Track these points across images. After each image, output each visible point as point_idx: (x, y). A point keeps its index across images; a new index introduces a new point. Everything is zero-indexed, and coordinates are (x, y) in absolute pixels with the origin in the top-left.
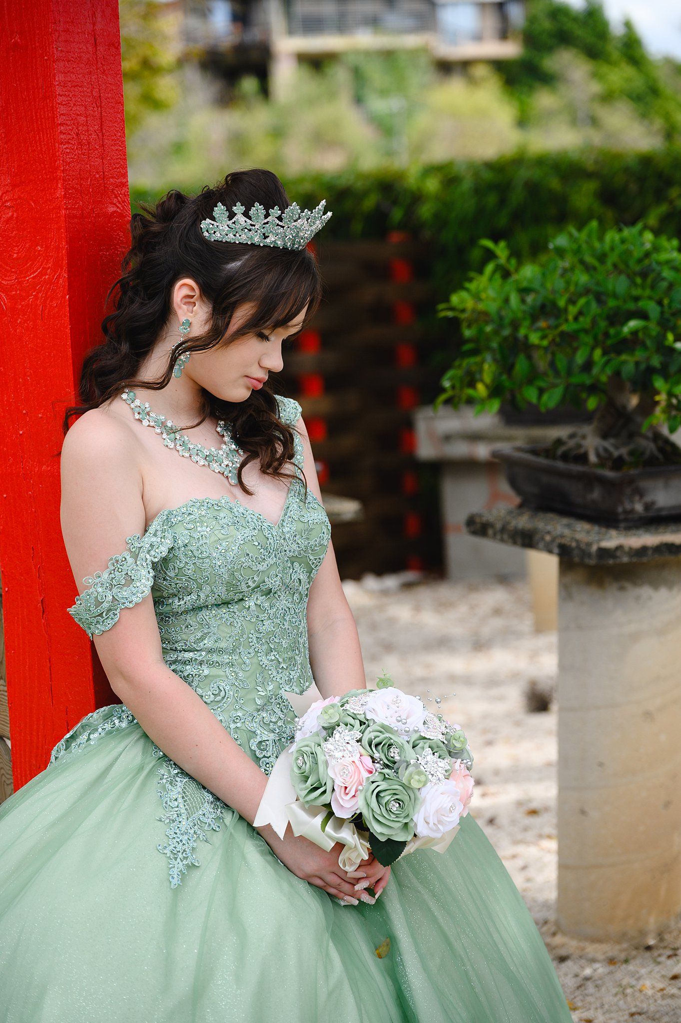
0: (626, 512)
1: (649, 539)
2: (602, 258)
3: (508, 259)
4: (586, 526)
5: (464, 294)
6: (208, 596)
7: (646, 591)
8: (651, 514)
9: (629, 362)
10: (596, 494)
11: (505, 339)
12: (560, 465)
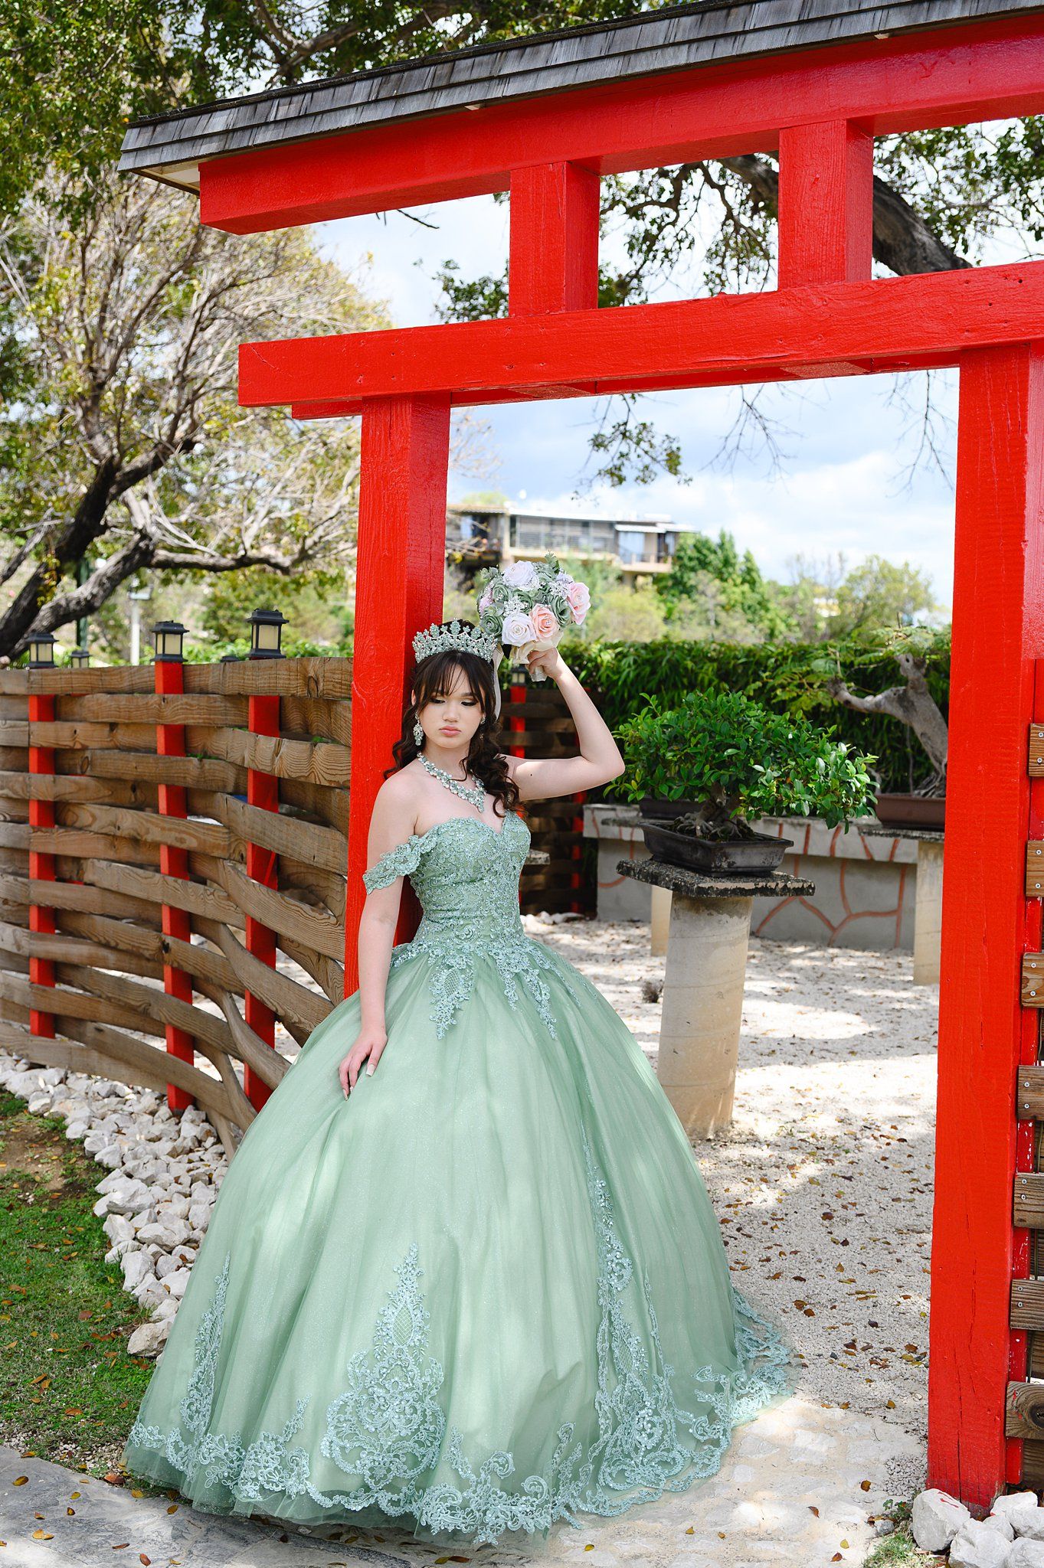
0: (716, 867)
1: (730, 885)
2: (715, 710)
3: (656, 707)
4: (692, 874)
5: (627, 725)
7: (725, 917)
8: (732, 870)
9: (725, 775)
10: (699, 855)
11: (651, 754)
12: (678, 835)
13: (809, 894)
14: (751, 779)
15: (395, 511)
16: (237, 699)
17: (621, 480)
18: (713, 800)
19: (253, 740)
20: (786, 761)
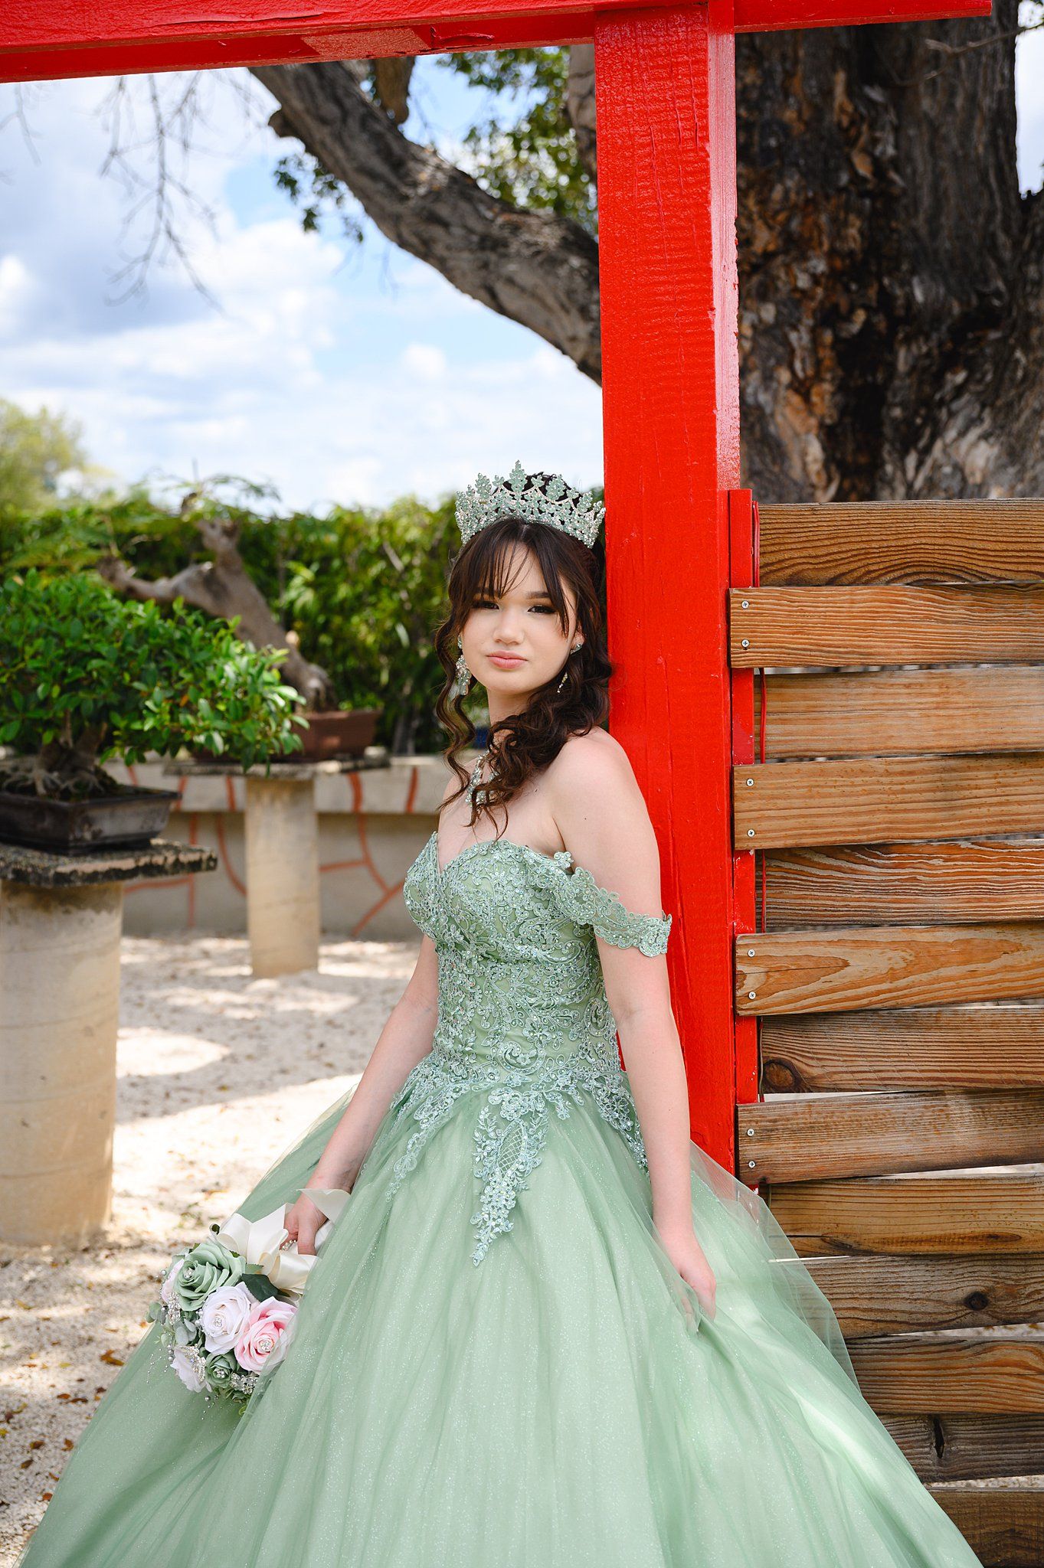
0: (77, 840)
1: (100, 865)
7: (89, 914)
8: (98, 842)
10: (48, 823)
12: (8, 796)
13: (210, 868)
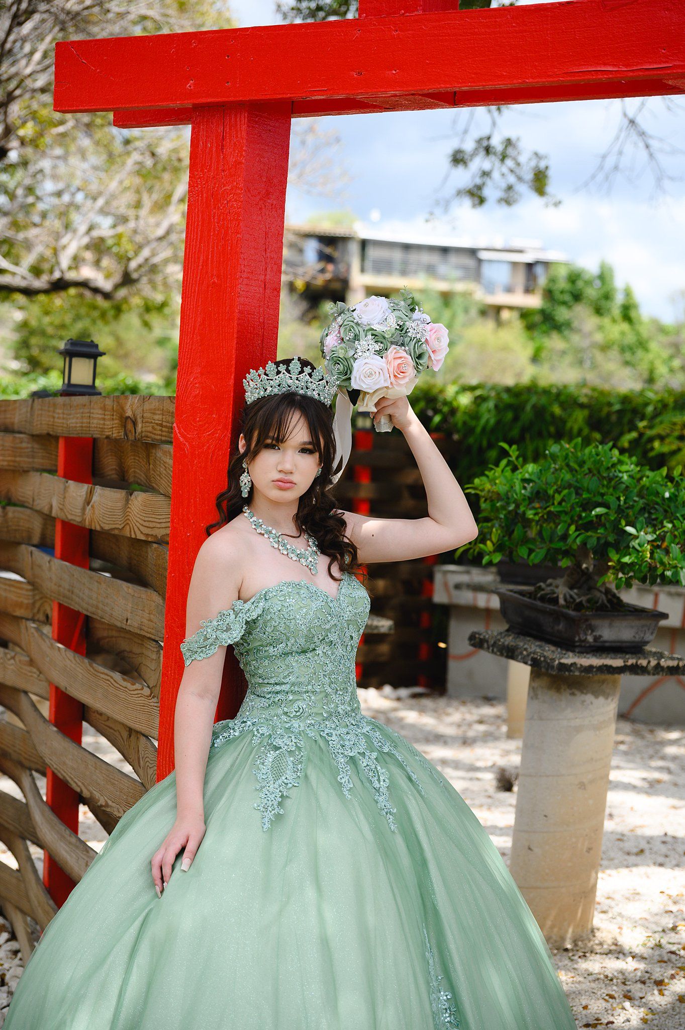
0: (580, 641)
1: (595, 661)
2: (582, 464)
3: (517, 458)
4: (553, 648)
5: (484, 478)
6: (293, 645)
7: (589, 698)
8: (598, 644)
9: (593, 538)
10: (561, 627)
11: (510, 512)
12: (539, 603)
14: (622, 542)
15: (226, 233)
16: (46, 439)
17: (482, 201)
18: (579, 565)
19: (62, 486)
20: (662, 523)
